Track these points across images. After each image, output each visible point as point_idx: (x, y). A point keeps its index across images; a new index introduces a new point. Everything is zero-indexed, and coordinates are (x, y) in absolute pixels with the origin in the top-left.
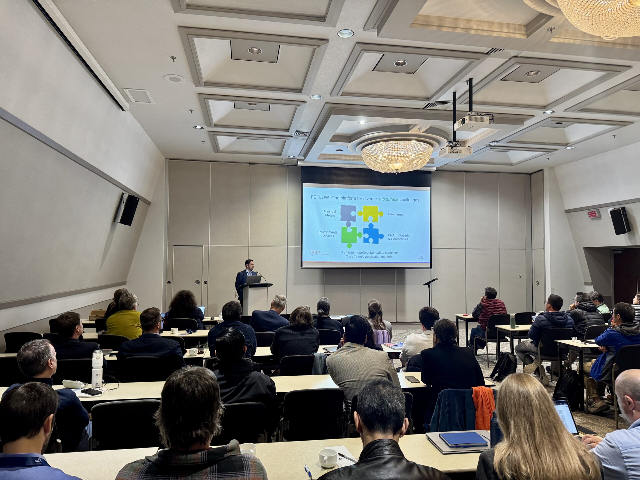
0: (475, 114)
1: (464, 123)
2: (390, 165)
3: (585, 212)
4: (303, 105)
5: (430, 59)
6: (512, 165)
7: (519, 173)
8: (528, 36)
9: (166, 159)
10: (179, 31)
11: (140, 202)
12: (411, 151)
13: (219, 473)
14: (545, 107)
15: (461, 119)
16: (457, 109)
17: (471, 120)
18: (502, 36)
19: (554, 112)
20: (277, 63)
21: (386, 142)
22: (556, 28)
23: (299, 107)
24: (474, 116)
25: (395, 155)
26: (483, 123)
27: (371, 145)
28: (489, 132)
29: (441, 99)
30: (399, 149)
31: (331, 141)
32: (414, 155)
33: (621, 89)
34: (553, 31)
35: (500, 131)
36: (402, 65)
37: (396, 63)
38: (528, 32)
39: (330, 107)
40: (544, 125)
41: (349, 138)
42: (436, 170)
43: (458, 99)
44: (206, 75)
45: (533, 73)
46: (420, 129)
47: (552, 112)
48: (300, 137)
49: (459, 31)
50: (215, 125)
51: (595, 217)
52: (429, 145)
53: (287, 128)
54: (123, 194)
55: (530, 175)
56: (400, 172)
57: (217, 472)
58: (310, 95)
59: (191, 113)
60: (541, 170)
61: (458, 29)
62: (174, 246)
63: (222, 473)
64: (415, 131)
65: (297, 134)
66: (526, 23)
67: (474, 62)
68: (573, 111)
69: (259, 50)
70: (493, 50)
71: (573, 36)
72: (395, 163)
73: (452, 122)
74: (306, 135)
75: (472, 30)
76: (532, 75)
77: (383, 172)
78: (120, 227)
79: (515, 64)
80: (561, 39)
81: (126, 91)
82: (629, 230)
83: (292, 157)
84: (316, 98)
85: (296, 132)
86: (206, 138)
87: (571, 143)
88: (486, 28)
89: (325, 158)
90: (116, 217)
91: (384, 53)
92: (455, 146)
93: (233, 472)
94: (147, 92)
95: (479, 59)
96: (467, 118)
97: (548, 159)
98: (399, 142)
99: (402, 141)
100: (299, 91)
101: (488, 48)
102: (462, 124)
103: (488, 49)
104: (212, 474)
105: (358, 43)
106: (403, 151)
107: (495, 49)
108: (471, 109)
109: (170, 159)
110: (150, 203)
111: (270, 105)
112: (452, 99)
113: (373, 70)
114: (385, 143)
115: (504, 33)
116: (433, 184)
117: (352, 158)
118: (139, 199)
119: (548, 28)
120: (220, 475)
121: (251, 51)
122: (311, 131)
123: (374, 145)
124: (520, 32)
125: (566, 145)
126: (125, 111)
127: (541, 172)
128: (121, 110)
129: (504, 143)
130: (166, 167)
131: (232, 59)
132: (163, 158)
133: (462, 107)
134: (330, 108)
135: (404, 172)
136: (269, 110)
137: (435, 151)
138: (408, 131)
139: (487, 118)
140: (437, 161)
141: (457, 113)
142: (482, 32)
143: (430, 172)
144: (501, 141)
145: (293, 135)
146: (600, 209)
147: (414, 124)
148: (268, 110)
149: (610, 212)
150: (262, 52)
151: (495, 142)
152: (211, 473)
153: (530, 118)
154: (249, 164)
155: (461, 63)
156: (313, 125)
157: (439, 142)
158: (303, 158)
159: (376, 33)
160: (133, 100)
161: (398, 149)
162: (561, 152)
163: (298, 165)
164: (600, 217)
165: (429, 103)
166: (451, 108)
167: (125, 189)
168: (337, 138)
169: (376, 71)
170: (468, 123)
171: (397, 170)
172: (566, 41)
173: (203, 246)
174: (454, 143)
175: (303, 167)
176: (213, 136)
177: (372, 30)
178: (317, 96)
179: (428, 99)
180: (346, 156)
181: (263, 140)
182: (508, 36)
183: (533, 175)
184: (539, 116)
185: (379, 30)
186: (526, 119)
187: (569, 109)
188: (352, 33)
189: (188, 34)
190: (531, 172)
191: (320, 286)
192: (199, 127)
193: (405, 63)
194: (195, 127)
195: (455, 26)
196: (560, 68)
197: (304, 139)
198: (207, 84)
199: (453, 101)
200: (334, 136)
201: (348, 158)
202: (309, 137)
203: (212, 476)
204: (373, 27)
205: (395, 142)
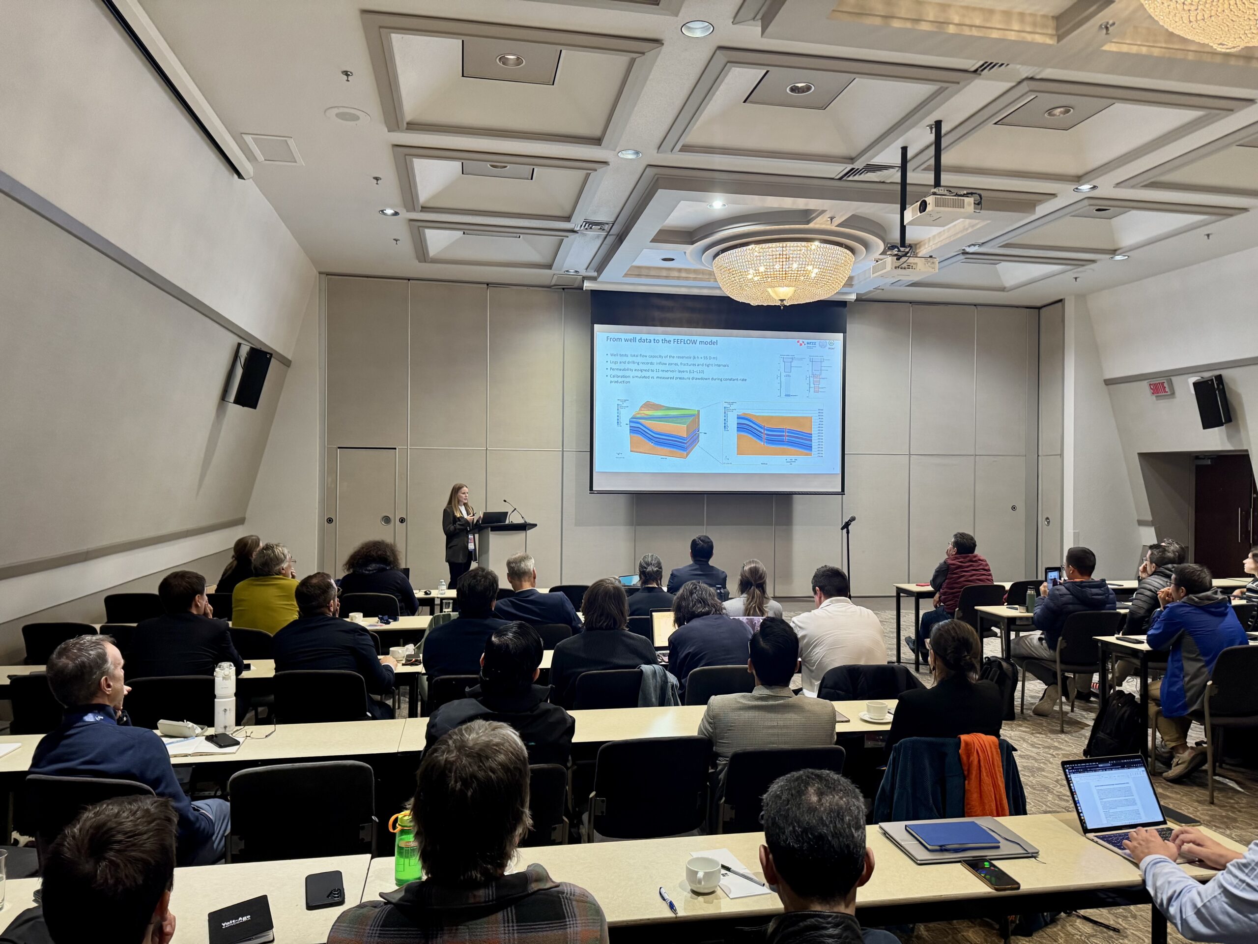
0: (946, 191)
1: (924, 211)
2: (769, 290)
3: (1145, 384)
4: (602, 169)
5: (859, 81)
6: (1006, 290)
7: (1017, 307)
8: (1060, 38)
9: (320, 273)
10: (362, 19)
11: (273, 361)
12: (813, 263)
13: (519, 924)
14: (1078, 179)
15: (917, 202)
16: (908, 181)
17: (937, 204)
18: (1010, 38)
19: (1094, 187)
20: (553, 84)
21: (764, 245)
22: (1116, 25)
23: (593, 174)
24: (943, 197)
25: (781, 270)
26: (962, 210)
27: (734, 251)
28: (967, 227)
29: (877, 160)
30: (789, 258)
31: (653, 241)
32: (816, 271)
33: (1233, 143)
34: (1111, 29)
35: (988, 224)
36: (803, 92)
37: (792, 87)
38: (1060, 32)
39: (656, 174)
40: (1077, 212)
41: (688, 236)
42: (856, 300)
43: (910, 160)
44: (410, 109)
45: (1059, 110)
46: (831, 220)
47: (1091, 188)
48: (590, 233)
49: (924, 27)
50: (422, 207)
51: (1164, 394)
52: (848, 252)
53: (566, 215)
54: (239, 345)
55: (1037, 311)
56: (788, 305)
57: (515, 921)
58: (618, 150)
59: (377, 184)
60: (1061, 301)
61: (923, 23)
62: (339, 448)
63: (524, 924)
64: (821, 224)
65: (586, 227)
66: (1056, 12)
67: (949, 89)
68: (1133, 187)
69: (518, 58)
70: (987, 66)
71: (1147, 41)
72: (779, 286)
73: (898, 207)
74: (604, 230)
75: (951, 26)
76: (1058, 114)
77: (753, 303)
78: (234, 410)
79: (1029, 94)
80: (1125, 45)
81: (249, 139)
82: (1229, 420)
83: (572, 272)
84: (629, 155)
85: (584, 223)
86: (403, 233)
87: (1124, 247)
88: (977, 22)
89: (639, 276)
90: (227, 391)
91: (769, 68)
92: (905, 255)
93: (546, 922)
94: (291, 142)
95: (958, 83)
96: (930, 200)
97: (1076, 278)
98: (788, 245)
99: (795, 244)
100: (597, 141)
101: (975, 61)
102: (921, 213)
103: (976, 63)
104: (506, 925)
105: (720, 48)
106: (798, 263)
107: (991, 63)
108: (937, 183)
109: (328, 274)
110: (290, 362)
111: (533, 169)
112: (898, 161)
113: (745, 102)
114: (758, 246)
115: (1013, 33)
116: (849, 327)
117: (692, 276)
118: (271, 355)
119: (1100, 24)
120: (522, 928)
121: (503, 60)
122: (615, 222)
123: (739, 249)
124: (1045, 31)
125: (1114, 252)
126: (244, 179)
127: (1060, 304)
128: (236, 176)
129: (992, 247)
130: (320, 290)
131: (463, 76)
132: (315, 272)
133: (919, 177)
134: (656, 176)
135: (796, 303)
136: (532, 179)
137: (858, 262)
138: (808, 222)
139: (969, 201)
140: (861, 282)
141: (908, 188)
142: (971, 30)
143: (843, 304)
144: (986, 244)
145: (578, 229)
146: (1174, 379)
147: (821, 209)
148: (530, 178)
149: (1195, 384)
150: (523, 64)
151: (974, 245)
152: (504, 923)
153: (1050, 199)
154: (486, 286)
155: (923, 90)
156: (618, 210)
157: (866, 244)
158: (595, 274)
159: (760, 29)
160: (260, 157)
161: (786, 258)
162: (1103, 267)
163: (584, 289)
164: (1173, 394)
165: (853, 169)
166: (897, 176)
167: (243, 336)
168: (666, 236)
169: (751, 102)
170: (932, 210)
171: (782, 300)
172: (1134, 49)
173: (395, 449)
174: (902, 249)
175: (594, 293)
176: (417, 228)
177: (751, 22)
178: (630, 152)
179: (852, 160)
180: (680, 270)
181: (516, 237)
182: (1020, 39)
183: (1043, 311)
184: (1066, 195)
185: (766, 23)
186: (1040, 202)
187: (1127, 182)
188: (710, 28)
189: (380, 27)
190: (1039, 304)
191: (628, 527)
192: (389, 211)
193: (808, 88)
194: (382, 211)
195: (917, 18)
196: (1114, 101)
197: (598, 236)
198: (412, 126)
199: (900, 165)
200: (661, 232)
201: (684, 275)
202: (610, 233)
203: (506, 929)
204: (752, 15)
205: (781, 245)
